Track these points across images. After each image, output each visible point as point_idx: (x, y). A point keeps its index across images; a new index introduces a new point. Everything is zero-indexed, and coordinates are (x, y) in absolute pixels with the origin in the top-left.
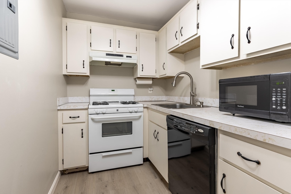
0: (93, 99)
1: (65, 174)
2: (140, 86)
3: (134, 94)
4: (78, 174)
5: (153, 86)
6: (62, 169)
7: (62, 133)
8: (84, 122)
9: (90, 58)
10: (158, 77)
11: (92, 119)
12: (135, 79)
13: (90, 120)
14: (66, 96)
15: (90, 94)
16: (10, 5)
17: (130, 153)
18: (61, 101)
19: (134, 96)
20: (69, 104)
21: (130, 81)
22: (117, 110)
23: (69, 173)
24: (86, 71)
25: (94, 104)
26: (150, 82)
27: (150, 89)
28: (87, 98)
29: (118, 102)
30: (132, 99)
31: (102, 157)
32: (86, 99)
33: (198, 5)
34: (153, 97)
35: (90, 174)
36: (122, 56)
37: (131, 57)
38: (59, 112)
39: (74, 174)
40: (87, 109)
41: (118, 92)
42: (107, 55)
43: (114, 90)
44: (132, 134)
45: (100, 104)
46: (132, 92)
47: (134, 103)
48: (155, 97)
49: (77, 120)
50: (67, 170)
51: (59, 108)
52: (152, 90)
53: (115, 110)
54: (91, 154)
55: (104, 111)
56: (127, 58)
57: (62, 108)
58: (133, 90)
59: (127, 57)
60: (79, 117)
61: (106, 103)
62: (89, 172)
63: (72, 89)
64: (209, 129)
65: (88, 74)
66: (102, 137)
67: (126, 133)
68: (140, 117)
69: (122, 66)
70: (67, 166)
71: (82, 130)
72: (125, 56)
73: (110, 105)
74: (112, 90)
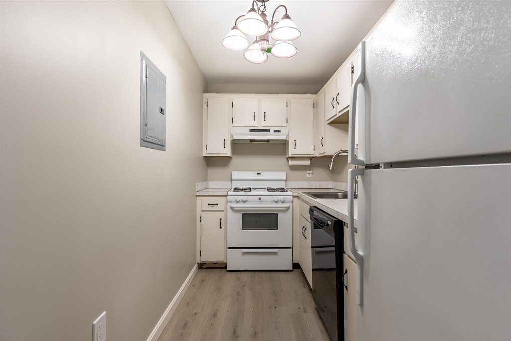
0: (235, 185)
1: (203, 268)
2: (293, 168)
3: (285, 178)
4: (215, 270)
5: (314, 168)
6: (199, 262)
7: (201, 221)
8: (223, 211)
9: (232, 136)
10: (318, 156)
11: (231, 208)
12: (288, 158)
13: (229, 209)
14: (207, 181)
15: (232, 178)
16: (162, 110)
17: (276, 253)
18: (200, 185)
19: (286, 181)
20: (209, 190)
21: (280, 161)
22: (260, 199)
23: (206, 268)
24: (227, 152)
25: (235, 190)
26: (308, 163)
27: (308, 172)
28: (229, 182)
29: (265, 188)
30: (282, 185)
31: (241, 253)
32: (226, 184)
33: (353, 68)
34: (313, 182)
35: (229, 272)
36: (268, 131)
37: (280, 131)
38: (198, 198)
39: (212, 270)
40: (226, 196)
41: (266, 175)
42: (251, 130)
43: (260, 174)
44: (277, 229)
45: (242, 190)
46: (282, 175)
47: (283, 190)
48: (316, 182)
49: (215, 208)
50: (205, 263)
51: (198, 193)
52: (312, 173)
53: (257, 198)
54: (229, 248)
55: (244, 198)
56: (276, 133)
57: (200, 193)
58: (285, 173)
59: (275, 131)
60: (217, 204)
61: (249, 190)
62: (228, 269)
63: (213, 172)
64: (335, 221)
65: (229, 155)
66: (242, 229)
67: (271, 227)
68: (289, 208)
69: (270, 142)
70: (205, 258)
71: (220, 219)
72: (272, 131)
73: (252, 192)
74: (258, 174)
